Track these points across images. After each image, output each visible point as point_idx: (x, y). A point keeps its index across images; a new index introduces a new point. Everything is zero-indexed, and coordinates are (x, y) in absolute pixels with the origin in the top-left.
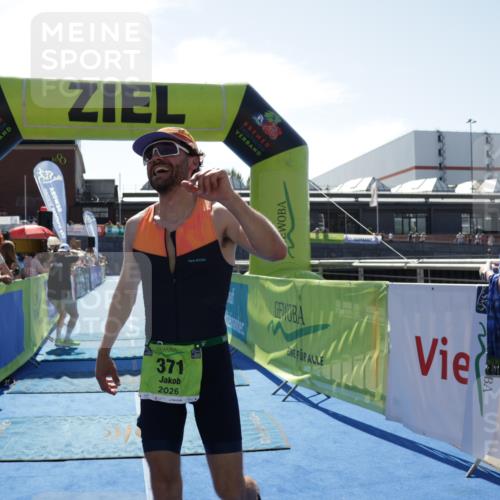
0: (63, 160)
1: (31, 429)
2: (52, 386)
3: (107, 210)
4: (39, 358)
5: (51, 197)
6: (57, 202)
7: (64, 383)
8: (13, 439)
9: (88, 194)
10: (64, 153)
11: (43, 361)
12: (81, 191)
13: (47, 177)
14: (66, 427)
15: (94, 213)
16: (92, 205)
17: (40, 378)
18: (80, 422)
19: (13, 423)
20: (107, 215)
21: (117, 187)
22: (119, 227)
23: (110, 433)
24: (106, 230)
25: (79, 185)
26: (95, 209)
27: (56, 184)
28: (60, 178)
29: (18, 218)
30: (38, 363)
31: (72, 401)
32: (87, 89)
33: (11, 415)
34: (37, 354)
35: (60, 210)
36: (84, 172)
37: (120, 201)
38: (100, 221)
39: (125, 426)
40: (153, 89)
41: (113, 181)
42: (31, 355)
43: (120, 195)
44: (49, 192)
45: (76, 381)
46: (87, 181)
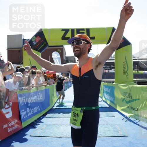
0: (60, 51)
1: (52, 128)
2: (58, 116)
5: (57, 62)
7: (61, 115)
8: (47, 131)
10: (60, 49)
12: (65, 60)
13: (56, 56)
14: (62, 127)
17: (55, 113)
18: (66, 126)
19: (47, 126)
25: (64, 58)
27: (58, 58)
28: (59, 56)
30: (54, 109)
31: (64, 120)
32: (67, 31)
33: (46, 124)
34: (53, 106)
36: (66, 54)
40: (85, 30)
44: (56, 60)
45: (64, 114)
46: (67, 57)
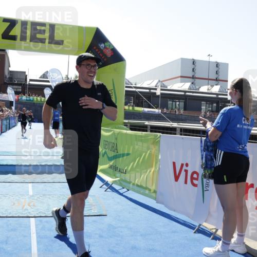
3: (21, 87)
9: (11, 79)
12: (8, 77)
15: (13, 89)
16: (12, 84)
20: (20, 90)
21: (26, 75)
22: (26, 97)
23: (14, 204)
24: (20, 98)
25: (6, 73)
26: (14, 87)
36: (10, 66)
37: (28, 83)
38: (17, 93)
41: (25, 72)
43: (28, 80)
46: (11, 72)
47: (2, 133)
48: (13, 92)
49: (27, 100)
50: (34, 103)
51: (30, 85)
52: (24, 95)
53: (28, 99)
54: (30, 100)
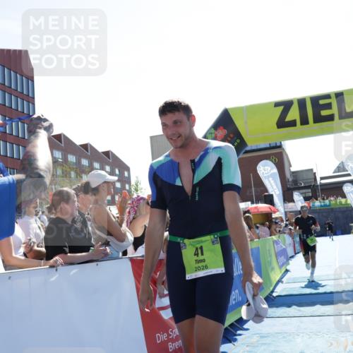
0: (275, 160)
1: (274, 341)
2: (285, 312)
3: (310, 190)
4: (275, 294)
5: (271, 184)
6: (275, 187)
7: (294, 310)
8: (262, 348)
9: (295, 182)
10: (275, 154)
11: (277, 296)
12: (291, 180)
13: (267, 171)
14: (299, 340)
15: (301, 194)
16: (298, 189)
17: (277, 307)
18: (308, 337)
19: (262, 337)
20: (310, 194)
21: (315, 173)
22: (320, 202)
23: (332, 344)
24: (311, 205)
25: (288, 175)
26: (302, 191)
27: (272, 175)
28: (275, 170)
29: (249, 203)
30: (275, 298)
31: (302, 322)
33: (259, 332)
34: (272, 292)
35: (278, 193)
36: (291, 166)
37: (318, 183)
38: (306, 199)
39: (343, 339)
40: (333, 96)
41: (312, 170)
42: (269, 292)
43: (318, 179)
44: (269, 182)
45: (302, 309)
46: (293, 172)
47: (296, 254)
48: (302, 198)
49: (321, 206)
50: (332, 209)
51: (322, 185)
52: (317, 200)
53: (322, 204)
54: (325, 205)
